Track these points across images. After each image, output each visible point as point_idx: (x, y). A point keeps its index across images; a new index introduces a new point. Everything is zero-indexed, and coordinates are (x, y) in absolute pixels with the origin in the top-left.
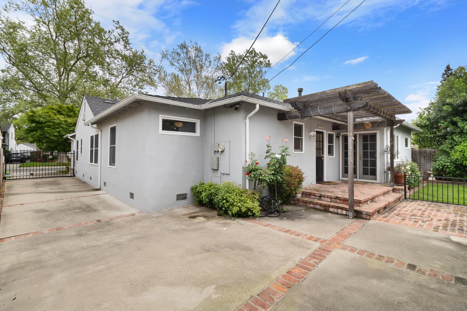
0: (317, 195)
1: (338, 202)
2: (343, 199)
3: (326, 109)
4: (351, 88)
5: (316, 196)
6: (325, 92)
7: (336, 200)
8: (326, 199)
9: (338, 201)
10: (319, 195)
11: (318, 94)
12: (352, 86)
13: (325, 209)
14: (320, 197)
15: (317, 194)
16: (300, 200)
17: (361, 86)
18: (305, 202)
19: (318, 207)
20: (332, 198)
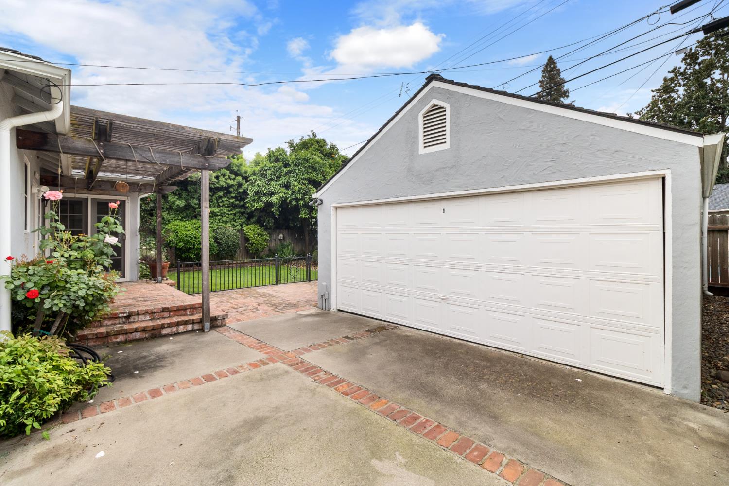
0: (120, 315)
1: (165, 316)
2: (176, 309)
3: (165, 155)
4: (225, 138)
5: (119, 317)
6: (182, 128)
7: (162, 314)
8: (142, 318)
9: (166, 314)
10: (125, 315)
11: (169, 127)
12: (227, 136)
13: (152, 334)
14: (128, 317)
15: (121, 313)
16: (90, 337)
17: (238, 141)
18: (104, 336)
19: (138, 335)
20: (155, 313)
